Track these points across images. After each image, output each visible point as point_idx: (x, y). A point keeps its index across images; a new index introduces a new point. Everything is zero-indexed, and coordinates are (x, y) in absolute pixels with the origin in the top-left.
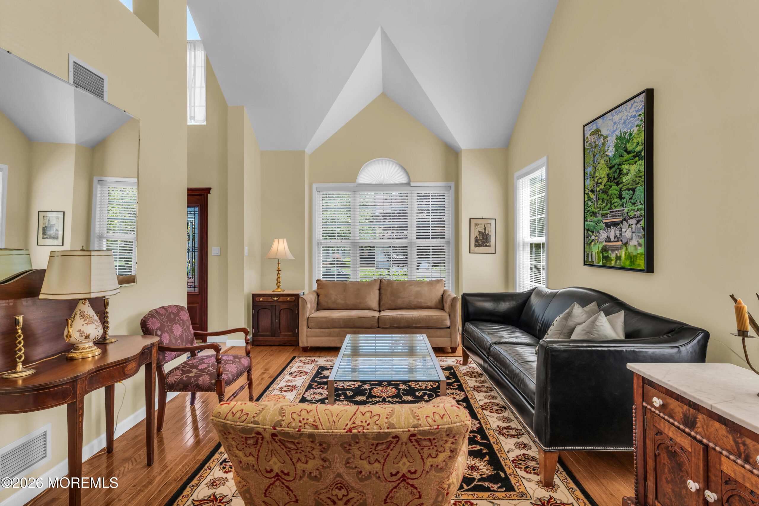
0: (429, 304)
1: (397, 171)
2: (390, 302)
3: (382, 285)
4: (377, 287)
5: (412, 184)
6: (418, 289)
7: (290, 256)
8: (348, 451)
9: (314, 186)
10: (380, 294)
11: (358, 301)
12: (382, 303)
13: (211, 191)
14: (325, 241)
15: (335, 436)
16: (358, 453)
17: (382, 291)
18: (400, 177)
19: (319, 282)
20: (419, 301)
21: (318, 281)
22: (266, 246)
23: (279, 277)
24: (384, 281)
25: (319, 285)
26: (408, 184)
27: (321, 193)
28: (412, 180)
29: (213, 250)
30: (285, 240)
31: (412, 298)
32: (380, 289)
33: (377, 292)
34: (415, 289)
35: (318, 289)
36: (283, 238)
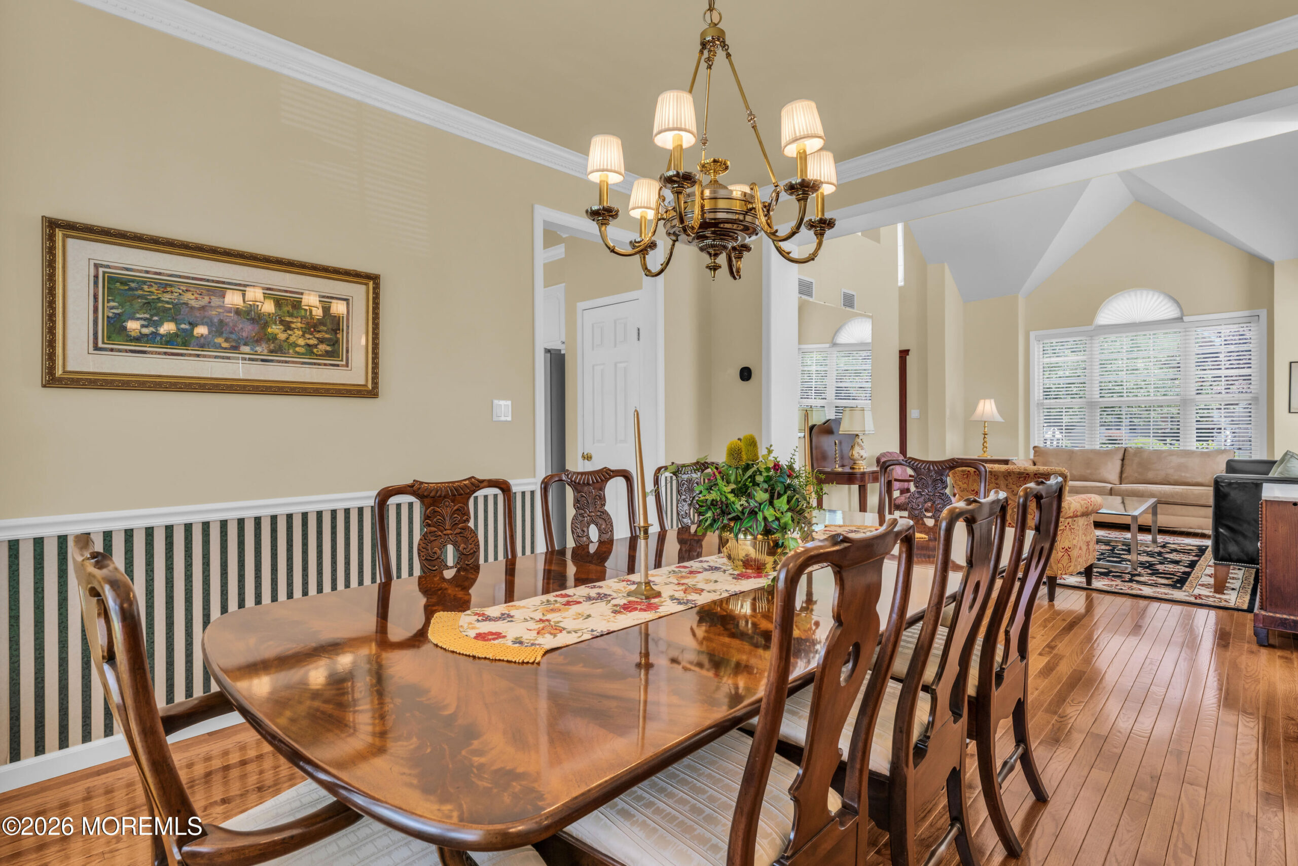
0: (1200, 480)
1: (1160, 303)
2: (1136, 475)
3: (1126, 454)
4: (1120, 456)
5: (1186, 319)
6: (1183, 460)
7: (999, 418)
8: (1007, 480)
9: (1032, 335)
10: (1122, 466)
11: (1089, 471)
12: (1124, 476)
13: (910, 353)
14: (1048, 401)
15: (1000, 472)
16: (1011, 481)
17: (1126, 461)
18: (1167, 310)
19: (1036, 449)
20: (1183, 474)
21: (1035, 447)
22: (971, 407)
23: (985, 442)
24: (1130, 449)
25: (1035, 452)
26: (1180, 319)
27: (1042, 342)
28: (1185, 313)
29: (913, 413)
30: (992, 401)
31: (1171, 471)
32: (1123, 460)
33: (1119, 463)
34: (1176, 460)
35: (1034, 456)
36: (989, 397)
